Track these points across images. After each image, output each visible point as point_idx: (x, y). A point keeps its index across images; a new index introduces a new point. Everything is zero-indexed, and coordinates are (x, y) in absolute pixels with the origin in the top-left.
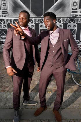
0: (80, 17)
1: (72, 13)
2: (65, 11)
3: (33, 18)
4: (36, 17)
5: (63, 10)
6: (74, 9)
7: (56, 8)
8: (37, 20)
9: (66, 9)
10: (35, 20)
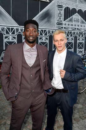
0: (65, 29)
1: (58, 25)
2: (51, 22)
3: (15, 28)
4: (19, 26)
5: (49, 21)
6: (60, 20)
7: (41, 17)
8: (20, 31)
9: (52, 20)
10: (17, 30)
